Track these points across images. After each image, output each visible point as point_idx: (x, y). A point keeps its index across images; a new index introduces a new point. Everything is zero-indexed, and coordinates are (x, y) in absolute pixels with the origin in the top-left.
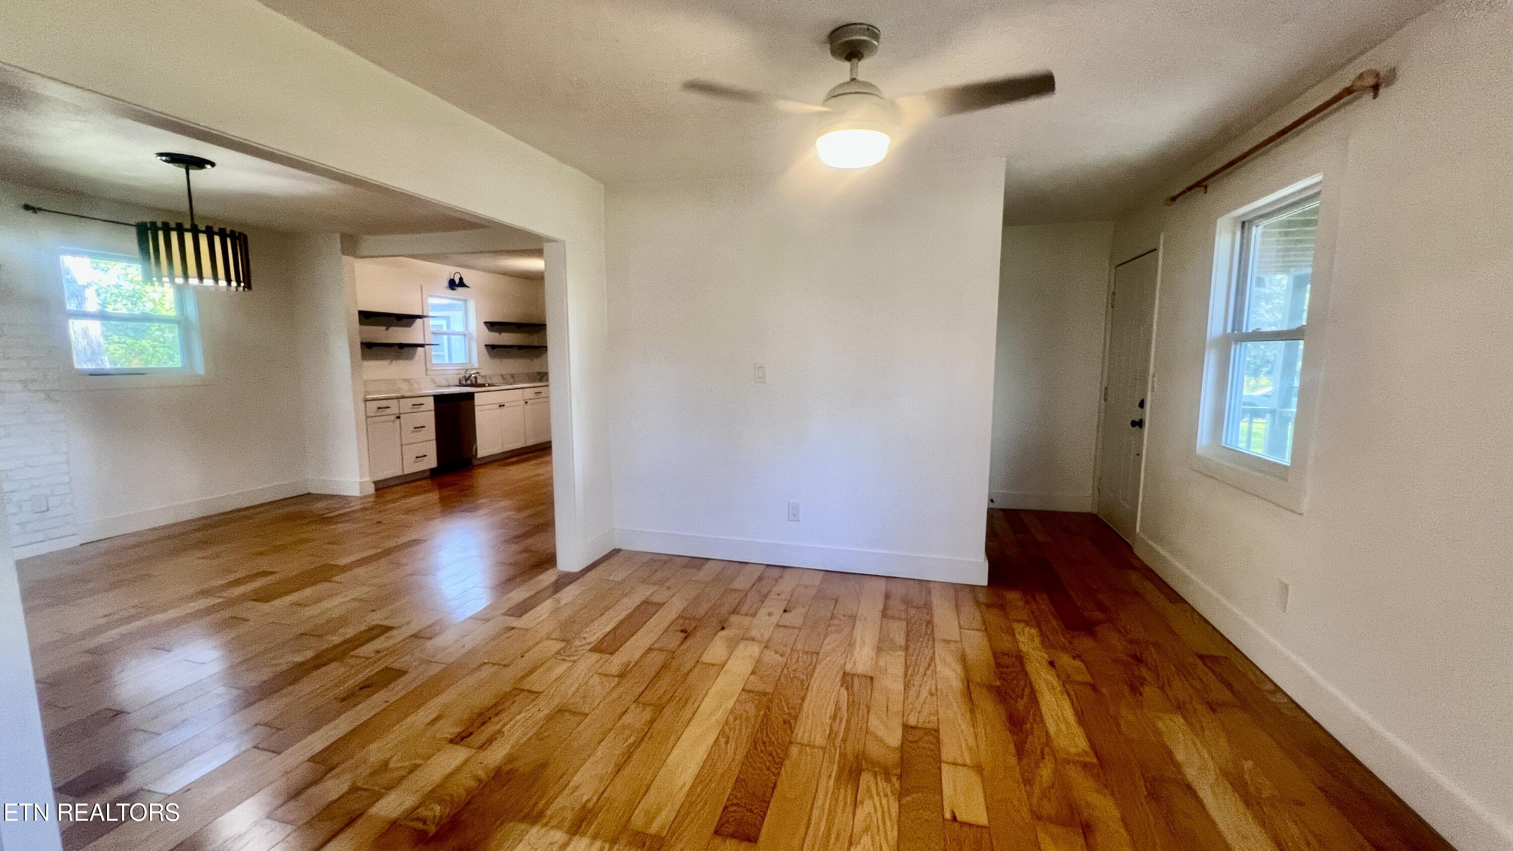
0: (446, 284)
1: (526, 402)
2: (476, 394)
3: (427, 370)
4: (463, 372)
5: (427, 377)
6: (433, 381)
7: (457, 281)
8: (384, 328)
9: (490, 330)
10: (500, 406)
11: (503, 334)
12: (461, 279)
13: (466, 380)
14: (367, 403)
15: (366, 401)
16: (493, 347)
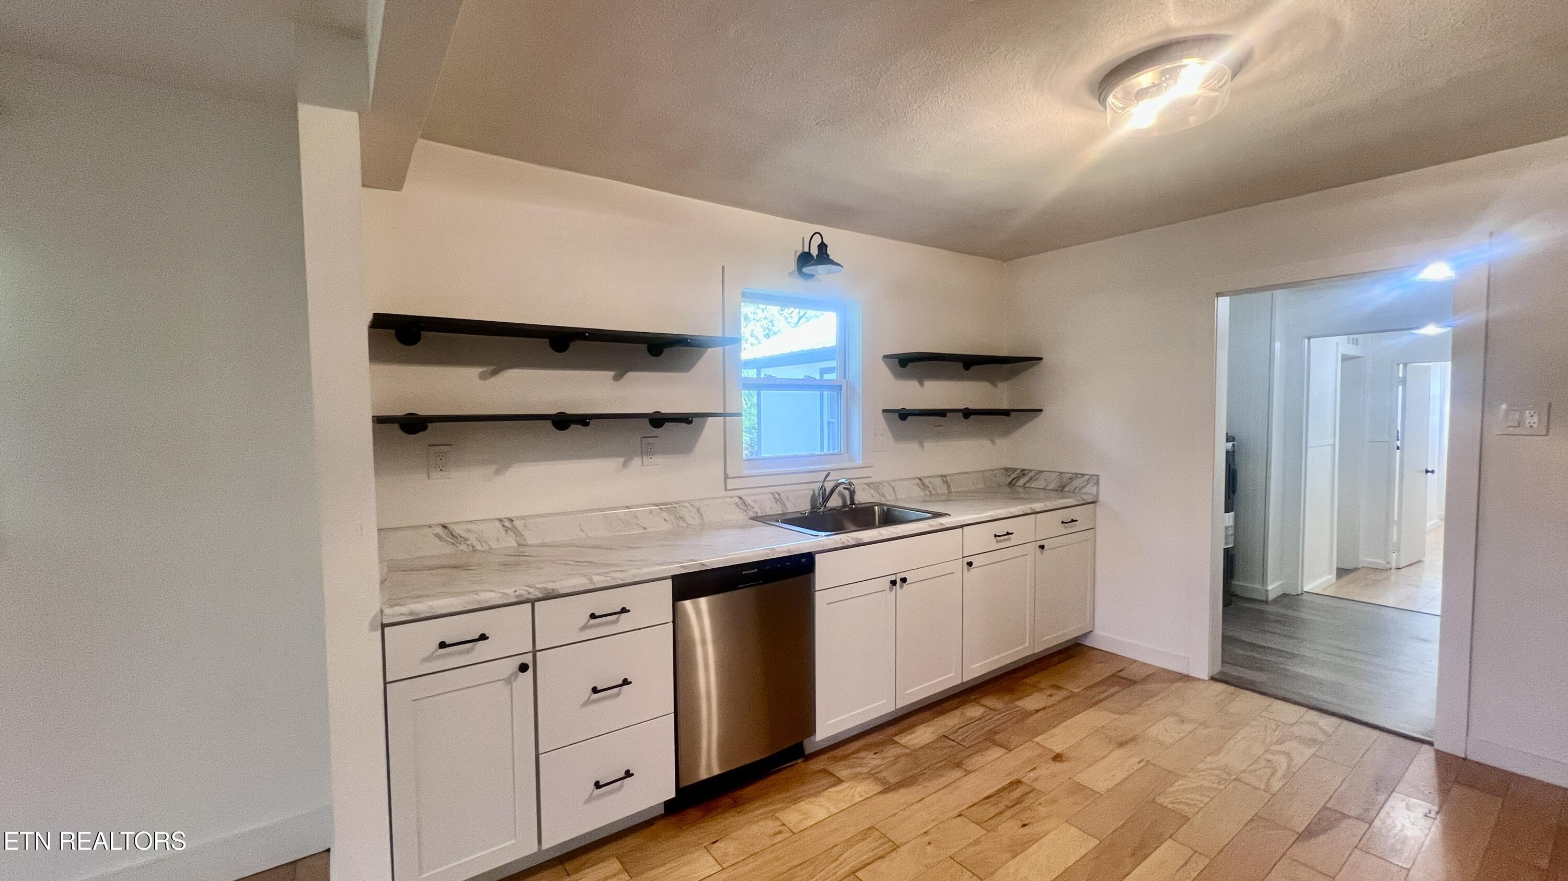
0: (793, 264)
1: (970, 564)
2: (818, 557)
3: (726, 477)
4: (823, 477)
5: (727, 493)
6: (743, 504)
7: (815, 252)
9: (898, 376)
10: (894, 583)
11: (932, 384)
12: (823, 247)
13: (826, 501)
16: (904, 415)
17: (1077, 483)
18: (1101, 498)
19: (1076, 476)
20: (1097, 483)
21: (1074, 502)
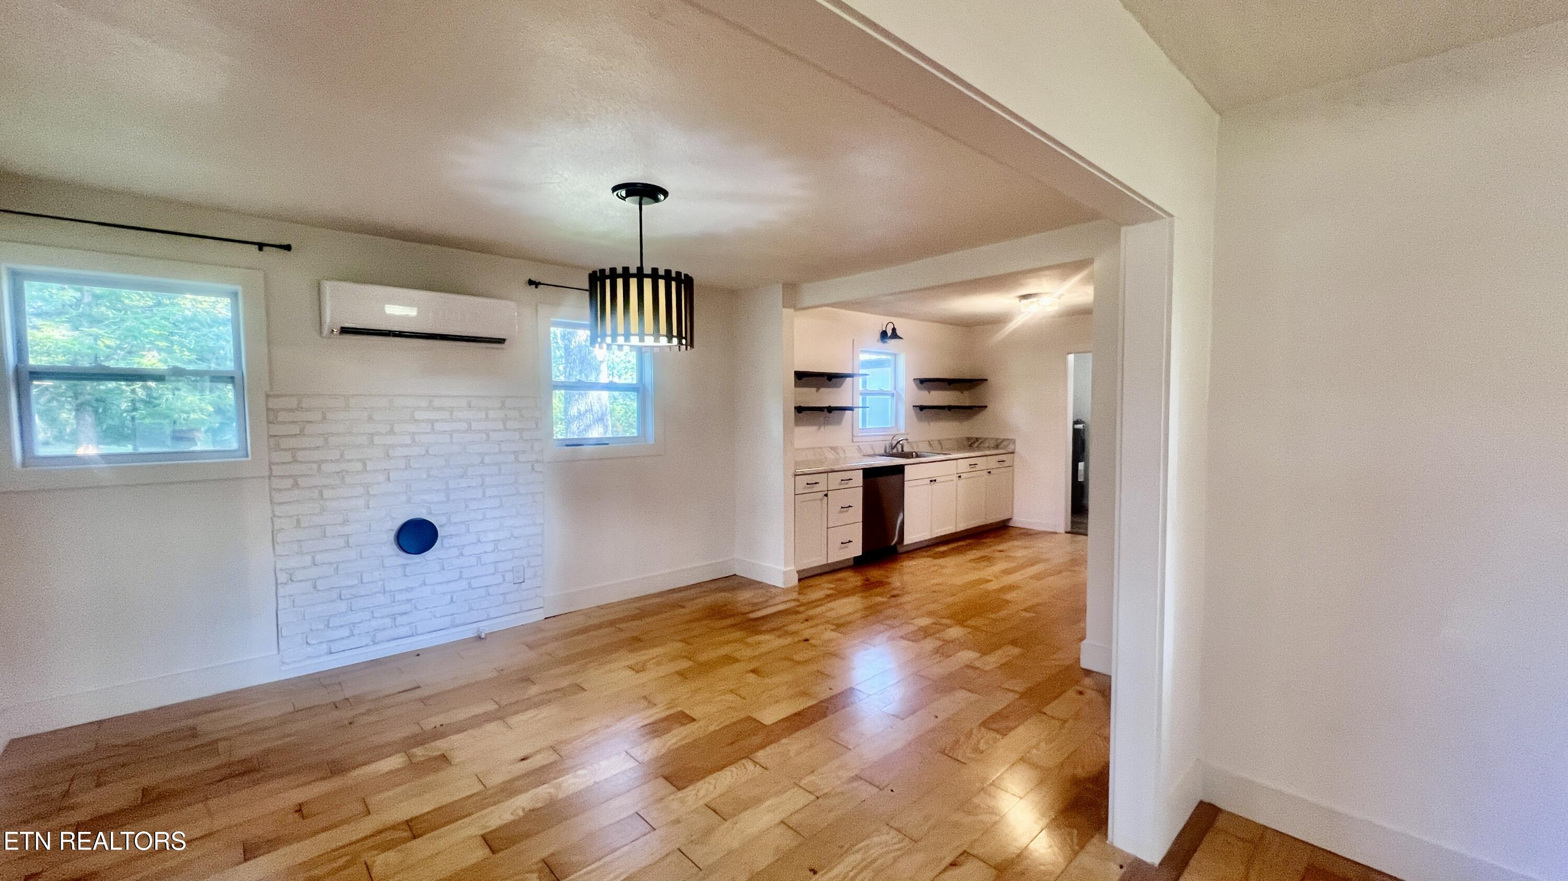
0: (878, 336)
1: (960, 477)
2: (906, 467)
3: (853, 436)
4: (890, 438)
5: (854, 444)
6: (859, 449)
7: (889, 333)
8: (814, 390)
9: (920, 389)
10: (931, 481)
11: (934, 393)
12: (894, 330)
13: (893, 448)
14: (797, 477)
15: (796, 475)
16: (922, 408)
17: (1005, 443)
18: (1017, 450)
19: (1004, 440)
20: (1014, 443)
21: (1005, 452)
